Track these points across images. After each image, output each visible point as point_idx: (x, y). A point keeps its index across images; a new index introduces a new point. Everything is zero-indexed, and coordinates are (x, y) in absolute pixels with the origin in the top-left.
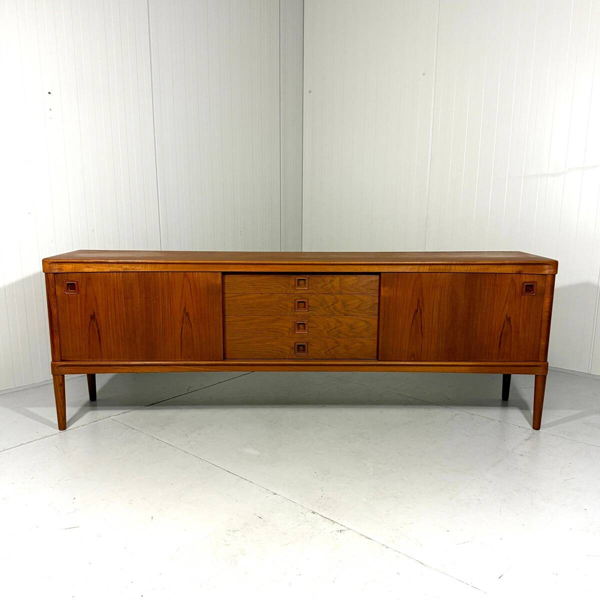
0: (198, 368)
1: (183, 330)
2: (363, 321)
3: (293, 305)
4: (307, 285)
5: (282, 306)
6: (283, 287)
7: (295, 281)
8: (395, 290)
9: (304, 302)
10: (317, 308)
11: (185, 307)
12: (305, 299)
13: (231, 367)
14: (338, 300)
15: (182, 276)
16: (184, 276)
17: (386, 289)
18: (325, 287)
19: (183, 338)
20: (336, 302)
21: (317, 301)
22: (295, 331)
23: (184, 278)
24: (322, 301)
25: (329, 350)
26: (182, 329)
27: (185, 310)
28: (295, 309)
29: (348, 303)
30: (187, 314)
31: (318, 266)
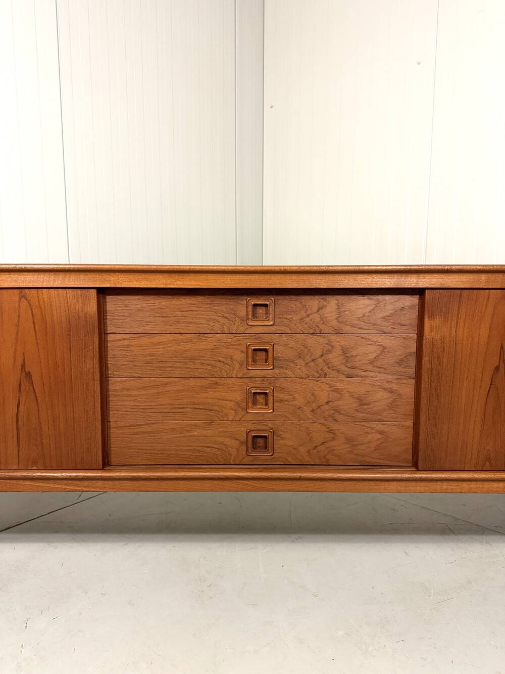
0: (51, 485)
1: (21, 407)
2: (384, 389)
3: (244, 356)
4: (271, 316)
5: (221, 359)
6: (222, 320)
7: (247, 307)
8: (454, 324)
9: (266, 350)
10: (292, 361)
11: (24, 361)
12: (267, 343)
13: (117, 483)
14: (333, 347)
15: (17, 298)
16: (21, 298)
17: (436, 322)
18: (307, 320)
19: (20, 423)
20: (330, 351)
21: (291, 348)
22: (248, 408)
23: (20, 302)
24: (303, 348)
25: (316, 447)
26: (18, 406)
27: (23, 366)
28: (248, 364)
29: (354, 353)
30: (29, 375)
31: (294, 277)
